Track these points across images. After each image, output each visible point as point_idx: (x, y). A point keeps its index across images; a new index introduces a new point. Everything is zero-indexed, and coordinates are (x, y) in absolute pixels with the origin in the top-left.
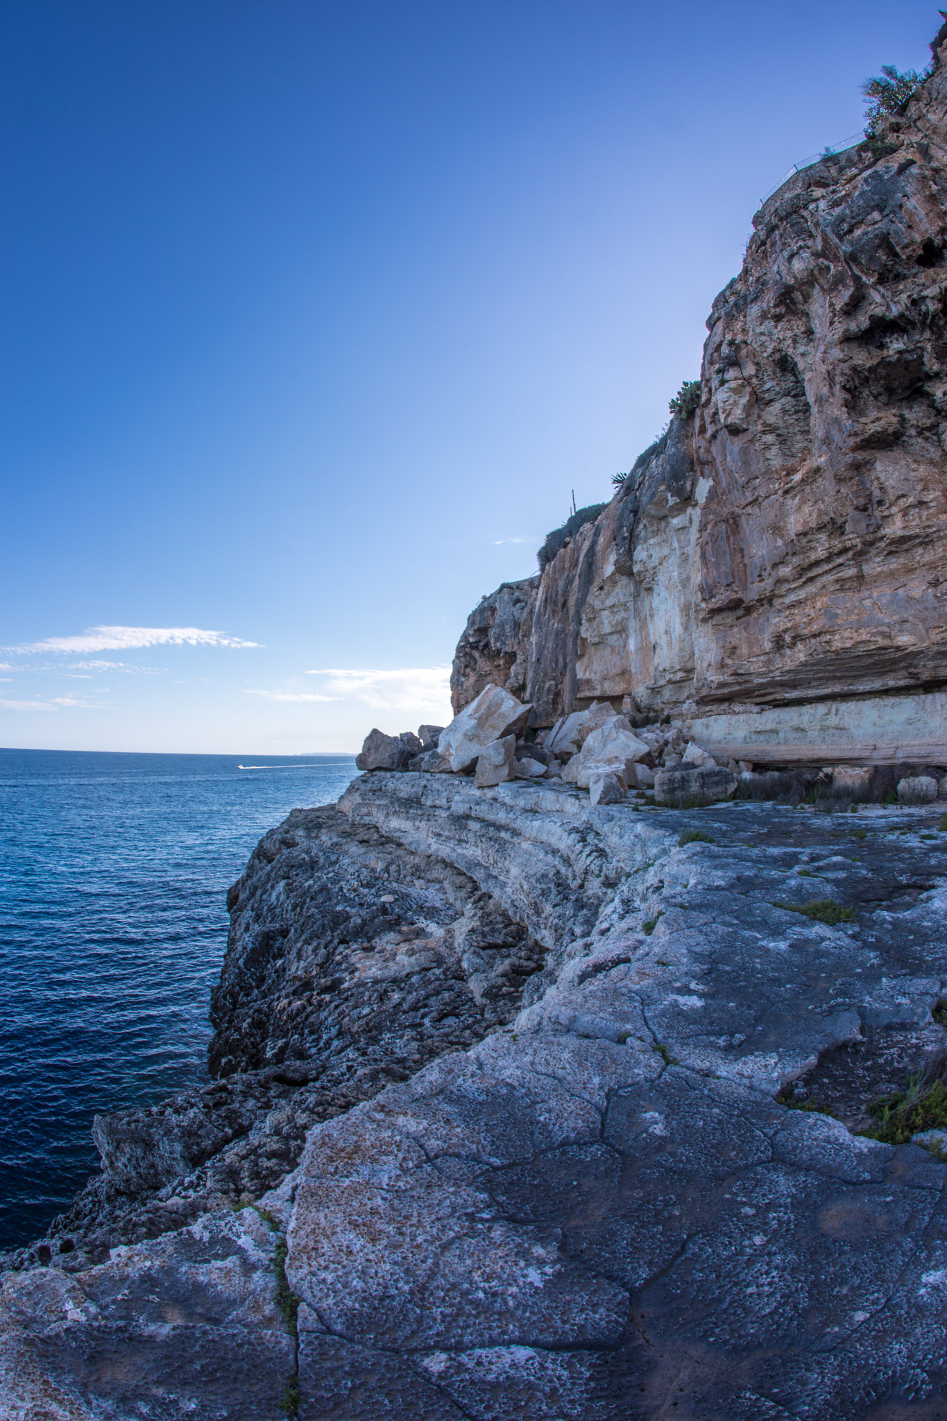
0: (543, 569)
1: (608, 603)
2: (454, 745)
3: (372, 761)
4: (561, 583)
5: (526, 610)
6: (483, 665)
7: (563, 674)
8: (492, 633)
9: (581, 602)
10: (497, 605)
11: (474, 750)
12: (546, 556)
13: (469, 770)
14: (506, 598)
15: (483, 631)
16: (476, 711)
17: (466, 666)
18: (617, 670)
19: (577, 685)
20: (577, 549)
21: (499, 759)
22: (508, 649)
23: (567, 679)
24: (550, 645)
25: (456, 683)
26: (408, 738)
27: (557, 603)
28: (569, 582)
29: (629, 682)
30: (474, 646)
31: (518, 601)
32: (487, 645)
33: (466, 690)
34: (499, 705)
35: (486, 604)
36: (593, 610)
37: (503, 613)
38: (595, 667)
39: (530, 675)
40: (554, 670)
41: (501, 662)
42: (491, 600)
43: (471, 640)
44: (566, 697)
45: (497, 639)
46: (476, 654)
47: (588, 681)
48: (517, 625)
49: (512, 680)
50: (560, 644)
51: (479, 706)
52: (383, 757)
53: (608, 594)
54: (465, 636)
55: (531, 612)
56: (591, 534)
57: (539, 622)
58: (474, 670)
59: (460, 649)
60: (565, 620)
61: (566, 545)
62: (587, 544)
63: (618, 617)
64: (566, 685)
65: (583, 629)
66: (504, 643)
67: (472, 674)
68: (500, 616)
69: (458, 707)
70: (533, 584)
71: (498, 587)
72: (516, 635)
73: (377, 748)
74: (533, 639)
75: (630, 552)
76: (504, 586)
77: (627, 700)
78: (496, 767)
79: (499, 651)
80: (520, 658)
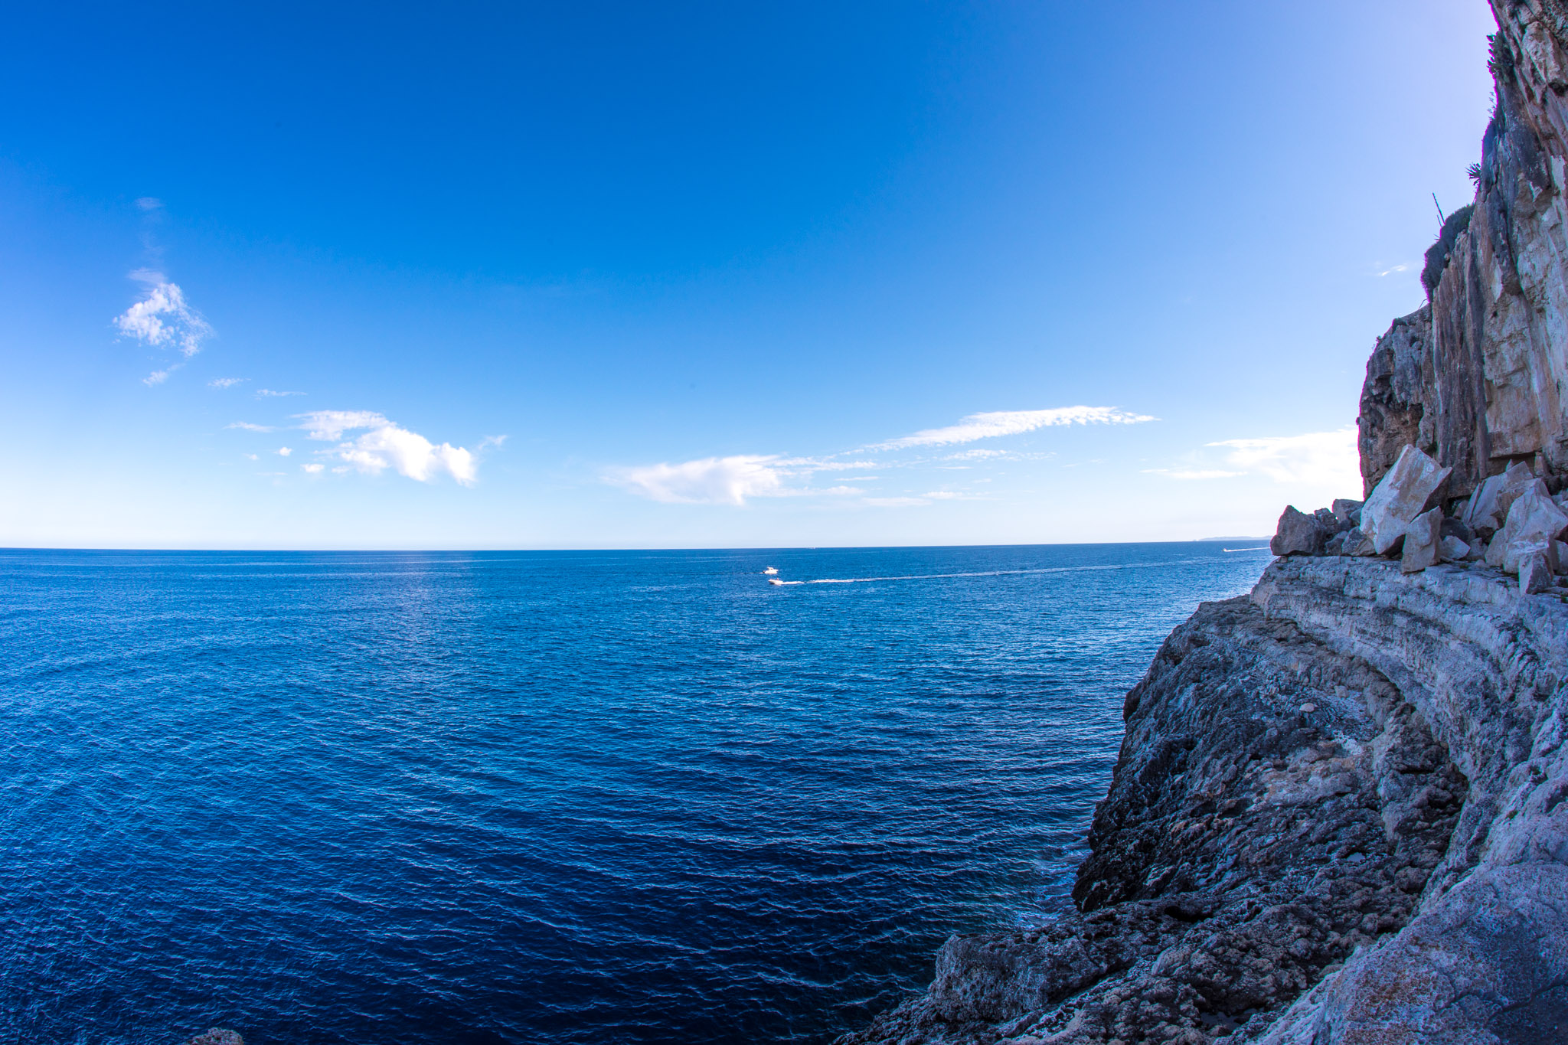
0: (1430, 298)
1: (1505, 333)
2: (1377, 521)
3: (1288, 545)
4: (1453, 313)
5: (1424, 350)
6: (1391, 422)
7: (1473, 428)
8: (1395, 381)
9: (1479, 334)
10: (1394, 347)
11: (1398, 527)
12: (1430, 279)
13: (1395, 552)
14: (1401, 336)
15: (1384, 380)
16: (1397, 479)
17: (1373, 425)
18: (1524, 421)
19: (1489, 441)
20: (1459, 268)
21: (1425, 538)
22: (1413, 400)
23: (1479, 433)
24: (1456, 392)
25: (1364, 447)
26: (1322, 516)
27: (1453, 337)
28: (1461, 311)
29: (1538, 435)
30: (1378, 400)
31: (1413, 340)
32: (1391, 397)
33: (1376, 455)
34: (1419, 470)
35: (1382, 347)
36: (1493, 345)
37: (1403, 356)
38: (1505, 417)
39: (1440, 431)
40: (1464, 423)
41: (1408, 417)
42: (1387, 341)
43: (1375, 392)
44: (1479, 457)
45: (1401, 390)
46: (1382, 409)
47: (1500, 436)
48: (1418, 370)
49: (1422, 439)
50: (1466, 392)
51: (1399, 472)
52: (1298, 539)
53: (1503, 321)
54: (1367, 388)
55: (1429, 352)
56: (1467, 245)
57: (1440, 364)
58: (1381, 429)
59: (1364, 404)
60: (1465, 360)
61: (1446, 264)
62: (1467, 259)
63: (1518, 350)
64: (1478, 444)
65: (1486, 368)
66: (1408, 394)
67: (1379, 434)
68: (1400, 359)
69: (1372, 476)
70: (1424, 316)
71: (1390, 325)
72: (1419, 382)
73: (1292, 528)
74: (1437, 386)
75: (1513, 264)
76: (1397, 323)
77: (1539, 458)
78: (1423, 547)
79: (1404, 404)
80: (1426, 411)
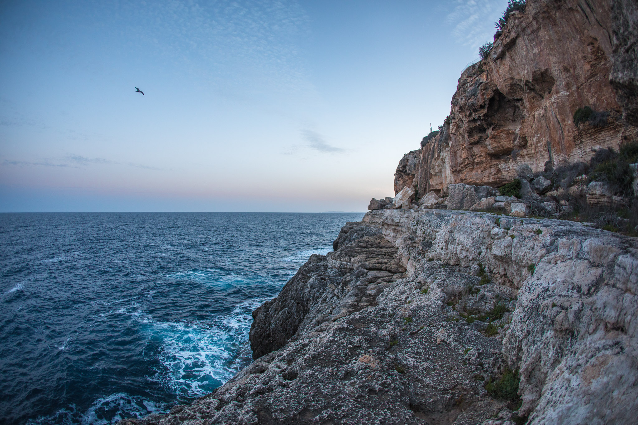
0: (422, 149)
1: (437, 164)
2: (397, 201)
3: (373, 207)
4: (427, 155)
5: (418, 160)
6: (405, 178)
7: (427, 182)
8: (407, 167)
9: (431, 162)
10: (409, 158)
11: (401, 202)
12: (423, 144)
13: (400, 208)
14: (411, 156)
15: (404, 167)
16: (402, 194)
17: (399, 177)
18: (440, 182)
19: (430, 186)
20: (431, 144)
22: (413, 173)
23: (428, 184)
24: (424, 173)
25: (396, 183)
26: (382, 201)
27: (425, 161)
29: (442, 186)
30: (402, 171)
31: (415, 157)
32: (406, 171)
33: (400, 186)
34: (408, 192)
35: (405, 157)
36: (433, 166)
37: (411, 161)
38: (435, 182)
39: (419, 182)
40: (424, 181)
41: (411, 177)
42: (407, 156)
43: (401, 169)
44: (427, 189)
45: (409, 170)
46: (403, 174)
47: (432, 185)
48: (415, 165)
49: (413, 183)
50: (426, 174)
51: (403, 192)
52: (376, 206)
53: (437, 162)
54: (399, 167)
56: (434, 140)
57: (421, 166)
58: (402, 179)
59: (397, 171)
60: (427, 167)
61: (428, 143)
62: (433, 144)
63: (439, 168)
64: (427, 186)
65: (431, 170)
66: (411, 171)
67: (401, 180)
68: (410, 162)
70: (420, 152)
71: (409, 152)
72: (415, 168)
73: (374, 203)
74: (420, 171)
76: (411, 152)
77: (442, 191)
79: (410, 174)
80: (416, 176)
